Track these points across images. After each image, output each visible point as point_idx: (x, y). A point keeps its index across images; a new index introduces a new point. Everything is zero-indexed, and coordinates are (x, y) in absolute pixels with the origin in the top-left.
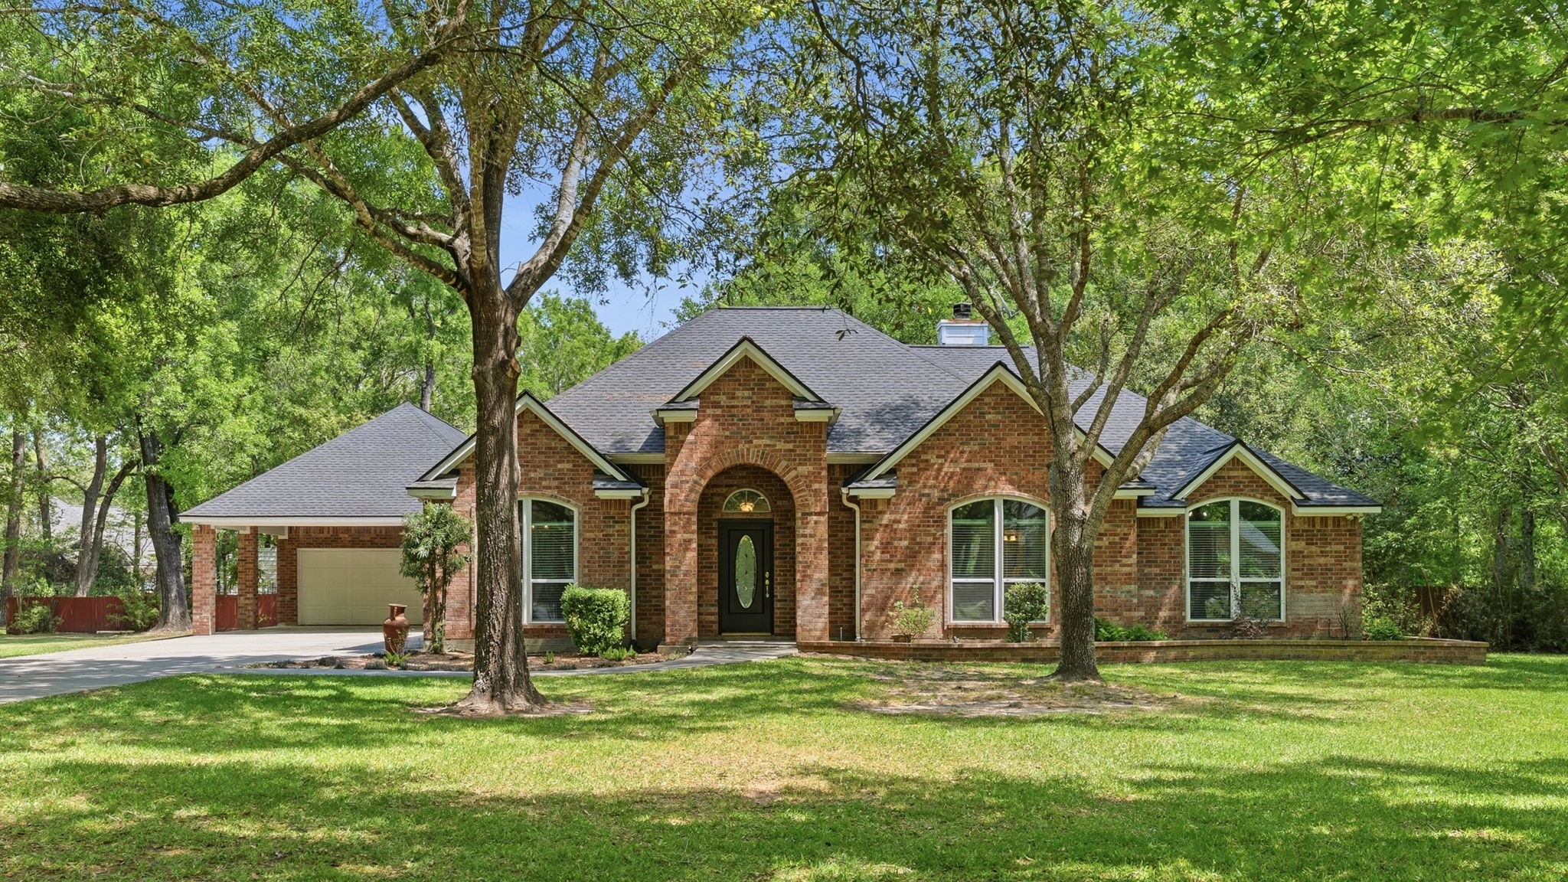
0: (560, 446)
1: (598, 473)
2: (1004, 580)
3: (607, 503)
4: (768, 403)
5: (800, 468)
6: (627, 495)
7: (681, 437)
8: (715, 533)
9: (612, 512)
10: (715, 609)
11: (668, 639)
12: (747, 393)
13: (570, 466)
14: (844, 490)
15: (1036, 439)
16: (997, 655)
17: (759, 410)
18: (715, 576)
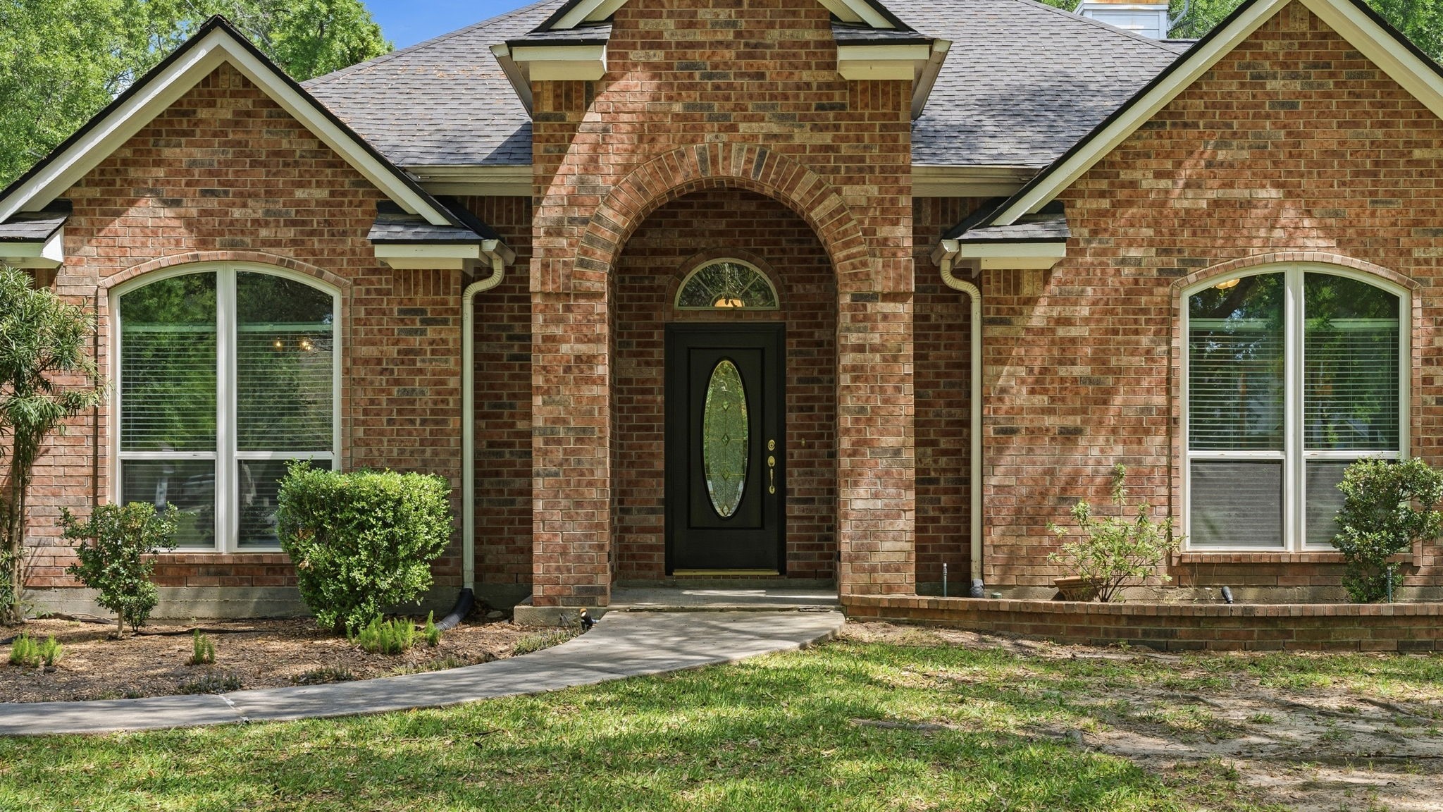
0: (300, 147)
1: (388, 209)
2: (1307, 454)
3: (407, 277)
4: (773, 35)
5: (846, 189)
6: (453, 257)
7: (570, 117)
8: (658, 354)
9: (420, 299)
10: (658, 520)
11: (538, 591)
12: (724, 14)
13: (323, 194)
14: (949, 246)
15: (1379, 134)
16: (1338, 634)
17: (754, 50)
18: (658, 447)
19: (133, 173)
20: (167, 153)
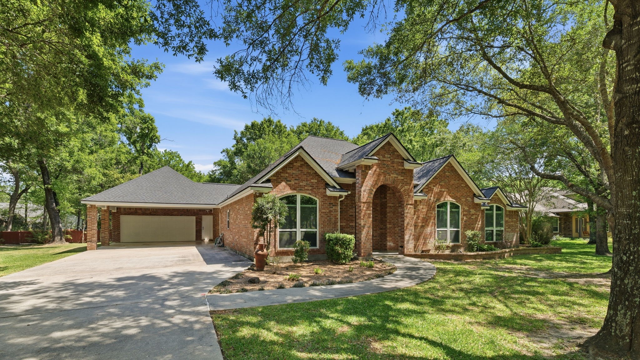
0: (313, 172)
1: (327, 185)
2: (450, 229)
3: (330, 197)
4: (396, 160)
5: (406, 187)
6: (337, 194)
7: (367, 171)
9: (332, 201)
11: (362, 255)
12: (389, 156)
13: (316, 181)
15: (457, 182)
17: (393, 163)
19: (282, 175)
20: (288, 171)
